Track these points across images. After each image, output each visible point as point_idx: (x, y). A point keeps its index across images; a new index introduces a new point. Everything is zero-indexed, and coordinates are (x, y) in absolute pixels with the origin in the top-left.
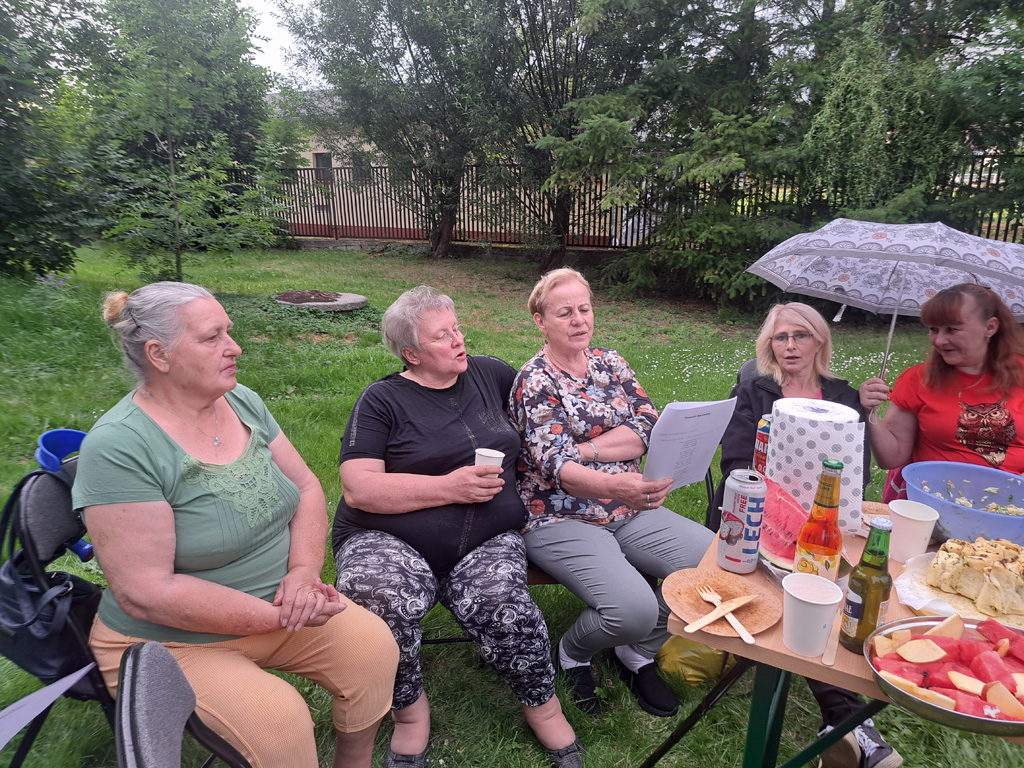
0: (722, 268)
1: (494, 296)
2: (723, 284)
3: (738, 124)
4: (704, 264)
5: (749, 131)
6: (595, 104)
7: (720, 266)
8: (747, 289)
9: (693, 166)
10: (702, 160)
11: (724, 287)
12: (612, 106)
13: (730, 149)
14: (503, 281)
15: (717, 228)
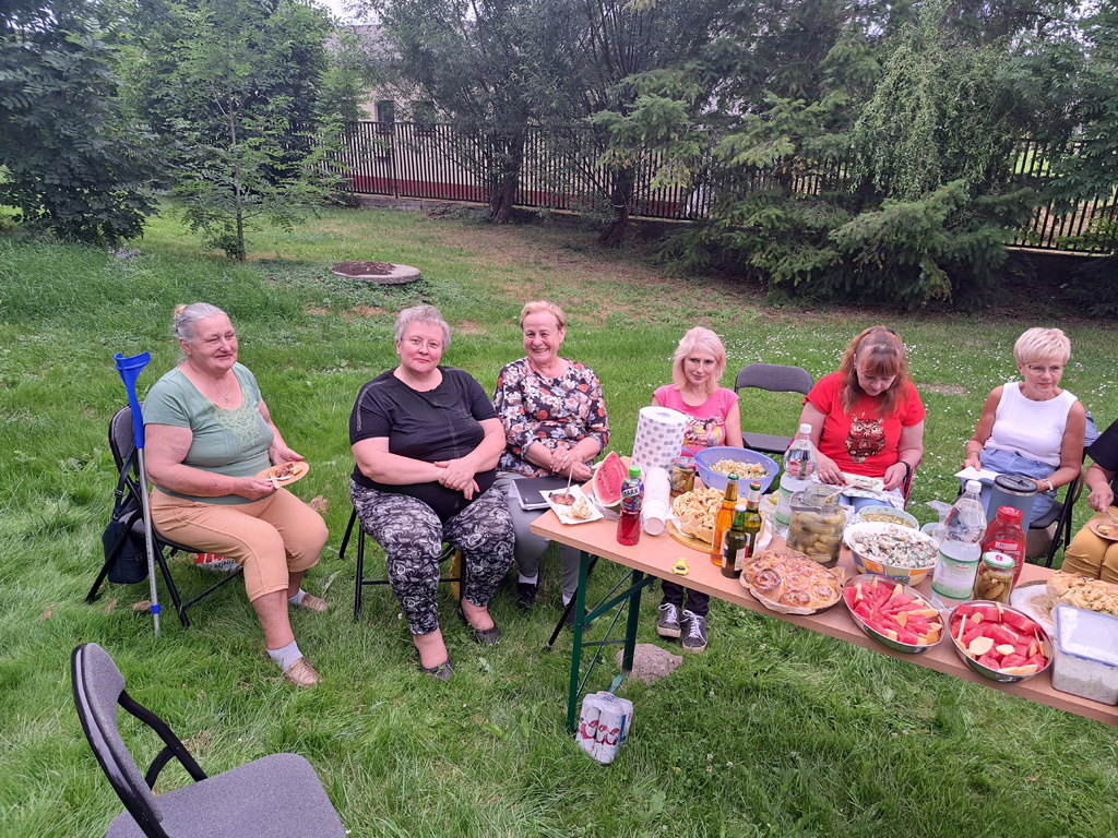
0: (771, 252)
1: (550, 268)
2: (771, 267)
3: (791, 108)
4: (755, 246)
5: (802, 115)
6: (651, 80)
7: (768, 250)
8: (794, 275)
9: (746, 148)
10: (755, 142)
11: (771, 270)
12: (668, 83)
13: (783, 132)
14: (562, 252)
15: (766, 212)
